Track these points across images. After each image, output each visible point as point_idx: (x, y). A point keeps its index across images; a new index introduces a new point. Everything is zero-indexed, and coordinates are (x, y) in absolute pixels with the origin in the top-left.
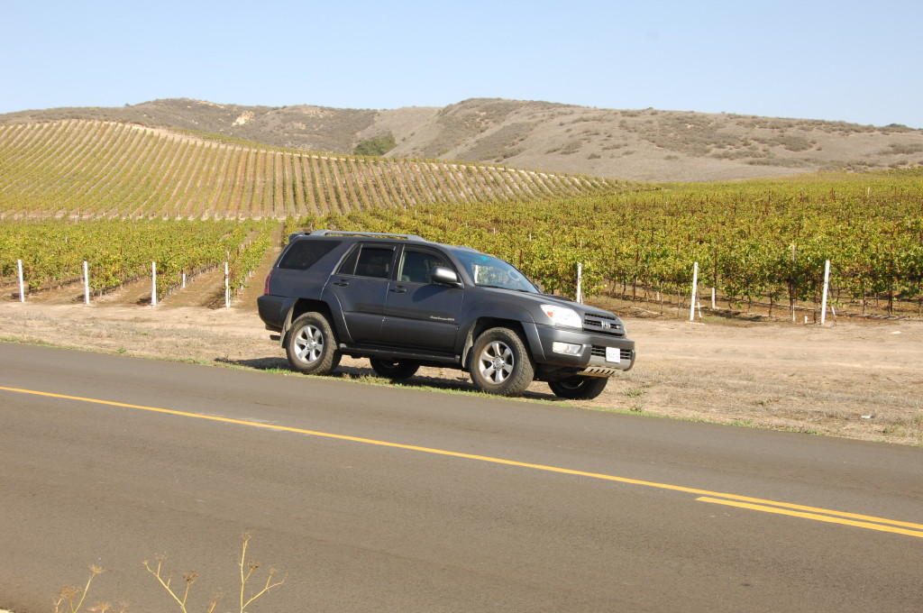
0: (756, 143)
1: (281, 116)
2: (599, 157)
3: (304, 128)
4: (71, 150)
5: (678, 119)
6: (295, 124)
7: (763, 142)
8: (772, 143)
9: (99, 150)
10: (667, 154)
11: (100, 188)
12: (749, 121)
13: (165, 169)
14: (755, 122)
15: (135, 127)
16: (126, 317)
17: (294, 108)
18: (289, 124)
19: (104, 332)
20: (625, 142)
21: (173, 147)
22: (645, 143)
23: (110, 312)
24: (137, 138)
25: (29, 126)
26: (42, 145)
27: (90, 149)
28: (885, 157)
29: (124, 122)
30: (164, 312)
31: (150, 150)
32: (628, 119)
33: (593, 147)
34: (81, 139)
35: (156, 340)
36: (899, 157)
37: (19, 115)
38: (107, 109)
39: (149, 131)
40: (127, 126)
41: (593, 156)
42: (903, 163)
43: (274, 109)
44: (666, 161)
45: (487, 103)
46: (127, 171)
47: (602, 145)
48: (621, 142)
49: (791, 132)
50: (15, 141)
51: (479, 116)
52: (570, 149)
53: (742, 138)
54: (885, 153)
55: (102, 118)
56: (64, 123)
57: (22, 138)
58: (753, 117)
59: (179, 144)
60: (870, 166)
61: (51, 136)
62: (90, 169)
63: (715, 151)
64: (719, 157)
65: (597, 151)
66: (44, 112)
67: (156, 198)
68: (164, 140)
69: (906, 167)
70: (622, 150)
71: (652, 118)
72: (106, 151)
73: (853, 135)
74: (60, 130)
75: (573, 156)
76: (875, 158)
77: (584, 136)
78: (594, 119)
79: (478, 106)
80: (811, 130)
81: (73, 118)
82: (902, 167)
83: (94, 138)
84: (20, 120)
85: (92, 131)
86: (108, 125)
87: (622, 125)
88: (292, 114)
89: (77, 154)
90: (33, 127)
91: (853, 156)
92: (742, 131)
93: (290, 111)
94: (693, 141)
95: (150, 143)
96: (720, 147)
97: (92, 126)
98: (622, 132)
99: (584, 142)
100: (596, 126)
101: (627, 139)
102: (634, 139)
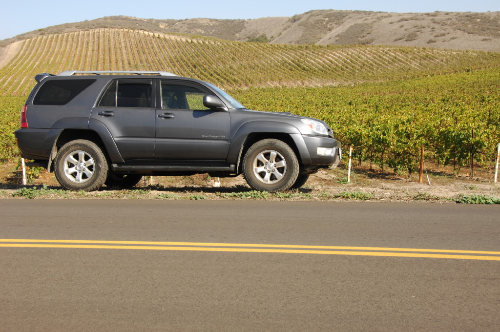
1: (186, 25)
2: (435, 42)
3: (203, 32)
5: (467, 16)
6: (197, 30)
10: (484, 37)
17: (193, 20)
18: (192, 30)
20: (446, 32)
22: (459, 33)
32: (434, 18)
33: (427, 35)
37: (67, 26)
41: (430, 42)
43: (180, 21)
44: (483, 42)
45: (326, 13)
47: (432, 34)
48: (443, 32)
51: (325, 21)
52: (411, 37)
56: (100, 31)
65: (432, 38)
70: (447, 37)
71: (447, 17)
75: (415, 41)
77: (415, 29)
78: (412, 19)
79: (321, 15)
87: (434, 22)
88: (193, 23)
90: (83, 34)
93: (191, 22)
97: (118, 34)
98: (437, 26)
99: (418, 33)
100: (418, 23)
101: (445, 30)
102: (450, 30)
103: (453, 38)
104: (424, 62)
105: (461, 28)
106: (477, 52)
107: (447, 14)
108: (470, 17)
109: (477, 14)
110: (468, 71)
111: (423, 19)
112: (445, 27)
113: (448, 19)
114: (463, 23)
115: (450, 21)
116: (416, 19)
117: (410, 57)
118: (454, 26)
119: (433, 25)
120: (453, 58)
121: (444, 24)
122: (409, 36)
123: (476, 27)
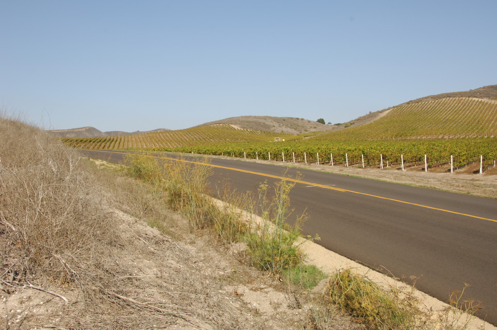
4: (446, 110)
9: (458, 109)
11: (457, 125)
13: (486, 116)
15: (474, 99)
16: (468, 178)
19: (460, 185)
21: (491, 106)
23: (461, 176)
24: (474, 103)
25: (430, 102)
26: (435, 109)
27: (454, 110)
29: (469, 97)
30: (485, 177)
31: (480, 108)
34: (450, 106)
35: (483, 189)
37: (426, 98)
38: (462, 92)
39: (480, 100)
40: (470, 99)
46: (469, 117)
50: (424, 108)
55: (460, 96)
56: (444, 99)
57: (427, 107)
59: (493, 105)
61: (438, 105)
62: (454, 117)
66: (436, 96)
67: (482, 128)
68: (487, 103)
72: (461, 110)
74: (442, 102)
81: (447, 97)
83: (456, 105)
84: (427, 100)
85: (455, 102)
86: (462, 99)
89: (448, 111)
90: (432, 102)
95: (480, 105)
97: (455, 100)
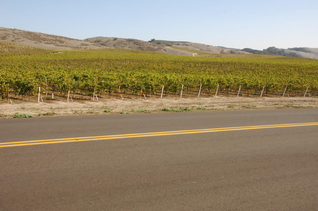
0: (52, 41)
2: (15, 41)
5: (28, 32)
7: (53, 40)
8: (56, 41)
10: (35, 42)
12: (46, 35)
14: (48, 35)
20: (20, 38)
22: (25, 39)
28: (81, 46)
32: (14, 31)
33: (11, 38)
36: (85, 47)
41: (13, 41)
42: (87, 48)
44: (35, 44)
47: (13, 38)
48: (18, 38)
49: (58, 38)
52: (4, 38)
53: (48, 39)
54: (81, 45)
58: (46, 34)
60: (80, 48)
63: (43, 42)
64: (46, 43)
65: (13, 39)
69: (87, 49)
70: (20, 40)
71: (20, 32)
73: (71, 40)
76: (80, 46)
77: (6, 35)
78: (3, 30)
80: (62, 38)
82: (86, 49)
87: (14, 33)
91: (74, 45)
92: (47, 37)
94: (37, 39)
96: (44, 41)
98: (15, 35)
99: (7, 37)
100: (6, 32)
101: (19, 37)
102: (21, 37)
103: (23, 41)
104: (11, 49)
105: (26, 37)
106: (32, 47)
107: (19, 30)
108: (29, 33)
109: (32, 32)
110: (30, 55)
111: (9, 31)
112: (19, 36)
113: (20, 33)
114: (26, 35)
115: (20, 34)
116: (6, 31)
117: (4, 46)
118: (23, 36)
119: (13, 34)
120: (23, 49)
121: (18, 34)
122: (3, 37)
123: (32, 37)
